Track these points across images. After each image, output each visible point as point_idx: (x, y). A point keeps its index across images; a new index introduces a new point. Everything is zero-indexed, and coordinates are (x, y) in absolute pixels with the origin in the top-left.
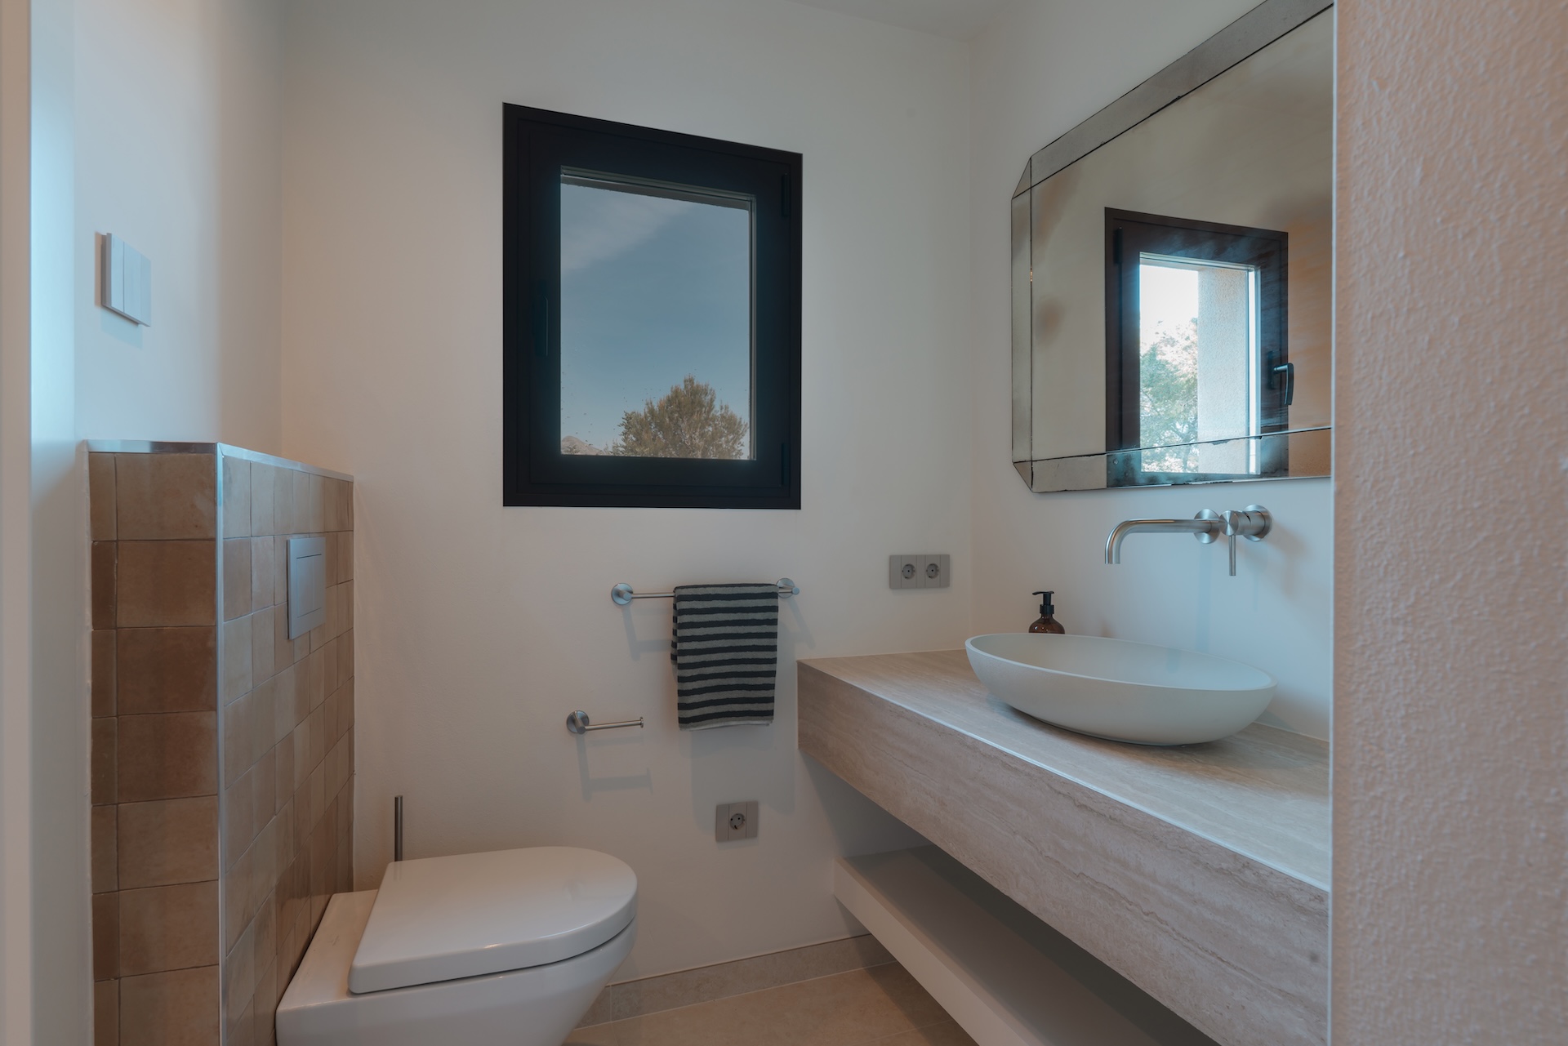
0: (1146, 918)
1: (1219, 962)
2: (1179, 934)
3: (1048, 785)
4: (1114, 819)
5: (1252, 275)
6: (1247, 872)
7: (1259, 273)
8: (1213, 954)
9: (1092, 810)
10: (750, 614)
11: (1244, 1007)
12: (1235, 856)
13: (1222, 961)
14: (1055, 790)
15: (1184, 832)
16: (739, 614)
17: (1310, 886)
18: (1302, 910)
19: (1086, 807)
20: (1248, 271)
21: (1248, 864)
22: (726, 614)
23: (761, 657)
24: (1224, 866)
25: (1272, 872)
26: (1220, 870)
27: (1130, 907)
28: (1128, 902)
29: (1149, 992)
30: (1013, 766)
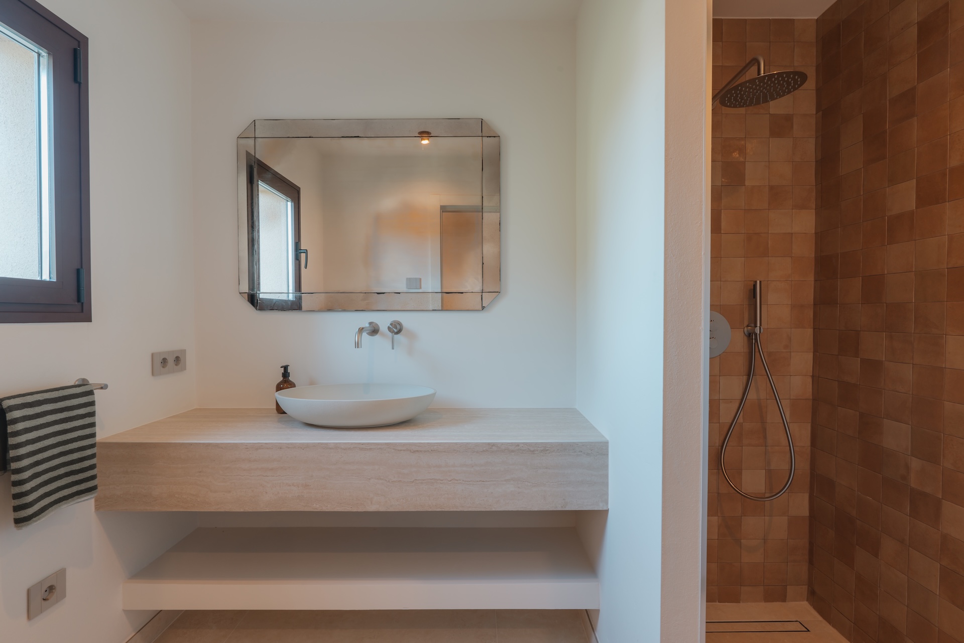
0: (450, 482)
1: (483, 483)
2: (466, 481)
3: (394, 449)
4: (434, 451)
5: (289, 204)
6: (493, 447)
7: (293, 204)
8: (480, 481)
9: (421, 451)
10: (75, 411)
11: (492, 493)
12: (489, 444)
13: (484, 481)
14: (398, 450)
15: (467, 443)
16: (65, 413)
17: (515, 443)
18: (513, 451)
19: (418, 451)
20: (288, 201)
21: (493, 445)
22: (54, 415)
23: (85, 445)
24: (484, 449)
25: (502, 444)
26: (484, 451)
27: (441, 482)
28: (441, 480)
29: (452, 510)
30: (368, 448)
